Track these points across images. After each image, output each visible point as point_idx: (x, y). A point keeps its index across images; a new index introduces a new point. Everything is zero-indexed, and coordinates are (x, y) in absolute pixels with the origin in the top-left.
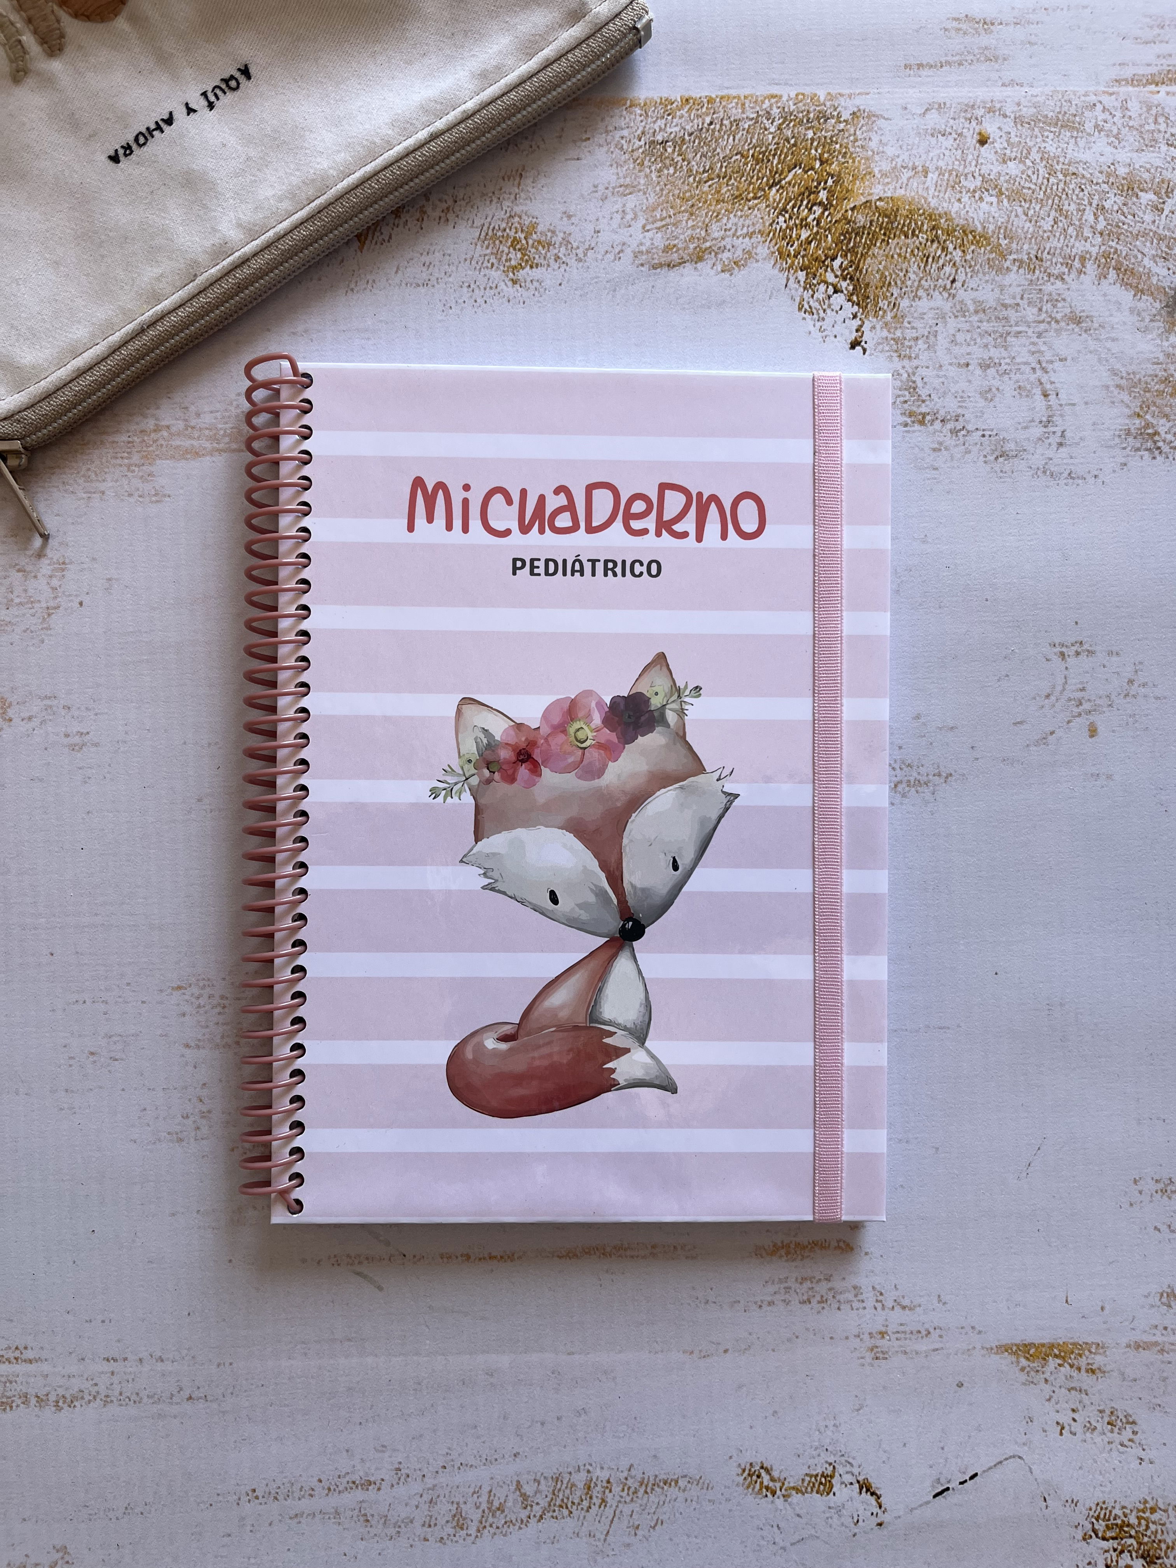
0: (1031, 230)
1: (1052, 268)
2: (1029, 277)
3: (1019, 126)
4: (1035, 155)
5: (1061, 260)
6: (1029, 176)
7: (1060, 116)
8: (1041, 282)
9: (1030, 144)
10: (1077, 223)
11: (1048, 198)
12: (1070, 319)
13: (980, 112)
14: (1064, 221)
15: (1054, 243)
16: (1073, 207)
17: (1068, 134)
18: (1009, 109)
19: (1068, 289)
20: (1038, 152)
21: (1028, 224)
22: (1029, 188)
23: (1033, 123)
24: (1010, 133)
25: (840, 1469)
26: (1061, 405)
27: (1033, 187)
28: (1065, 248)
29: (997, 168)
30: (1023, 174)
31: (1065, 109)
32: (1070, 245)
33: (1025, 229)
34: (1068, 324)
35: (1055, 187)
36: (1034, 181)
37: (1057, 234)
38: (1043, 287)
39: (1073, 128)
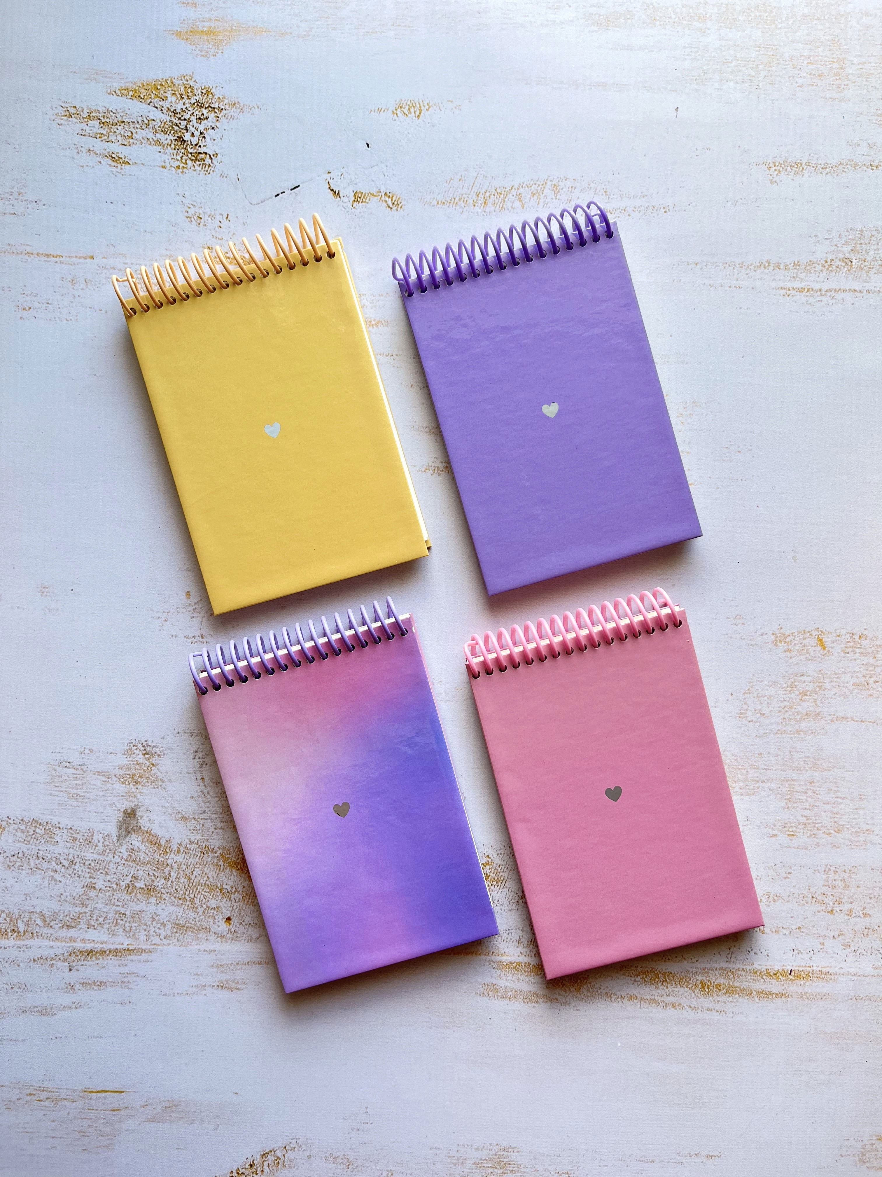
0: (206, 869)
1: (196, 847)
2: (208, 844)
3: (208, 927)
4: (200, 910)
5: (190, 851)
6: (205, 898)
7: (184, 932)
8: (203, 840)
9: (203, 917)
10: (180, 872)
11: (195, 886)
12: (187, 820)
13: (230, 936)
14: (187, 873)
15: (193, 860)
16: (182, 881)
17: (181, 922)
18: (212, 937)
19: (187, 836)
20: (199, 912)
21: (207, 873)
22: (205, 892)
23: (200, 929)
24: (213, 923)
25: (350, 205)
26: (195, 773)
27: (203, 893)
28: (188, 858)
29: (223, 904)
30: (208, 901)
31: (181, 937)
32: (185, 859)
33: (209, 870)
34: (188, 817)
35: (191, 891)
36: (202, 896)
37: (191, 866)
38: (201, 837)
39: (177, 925)
